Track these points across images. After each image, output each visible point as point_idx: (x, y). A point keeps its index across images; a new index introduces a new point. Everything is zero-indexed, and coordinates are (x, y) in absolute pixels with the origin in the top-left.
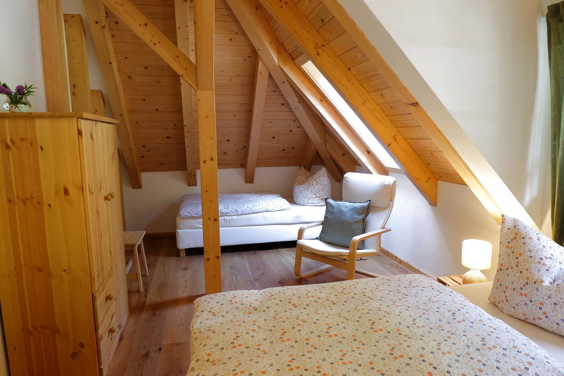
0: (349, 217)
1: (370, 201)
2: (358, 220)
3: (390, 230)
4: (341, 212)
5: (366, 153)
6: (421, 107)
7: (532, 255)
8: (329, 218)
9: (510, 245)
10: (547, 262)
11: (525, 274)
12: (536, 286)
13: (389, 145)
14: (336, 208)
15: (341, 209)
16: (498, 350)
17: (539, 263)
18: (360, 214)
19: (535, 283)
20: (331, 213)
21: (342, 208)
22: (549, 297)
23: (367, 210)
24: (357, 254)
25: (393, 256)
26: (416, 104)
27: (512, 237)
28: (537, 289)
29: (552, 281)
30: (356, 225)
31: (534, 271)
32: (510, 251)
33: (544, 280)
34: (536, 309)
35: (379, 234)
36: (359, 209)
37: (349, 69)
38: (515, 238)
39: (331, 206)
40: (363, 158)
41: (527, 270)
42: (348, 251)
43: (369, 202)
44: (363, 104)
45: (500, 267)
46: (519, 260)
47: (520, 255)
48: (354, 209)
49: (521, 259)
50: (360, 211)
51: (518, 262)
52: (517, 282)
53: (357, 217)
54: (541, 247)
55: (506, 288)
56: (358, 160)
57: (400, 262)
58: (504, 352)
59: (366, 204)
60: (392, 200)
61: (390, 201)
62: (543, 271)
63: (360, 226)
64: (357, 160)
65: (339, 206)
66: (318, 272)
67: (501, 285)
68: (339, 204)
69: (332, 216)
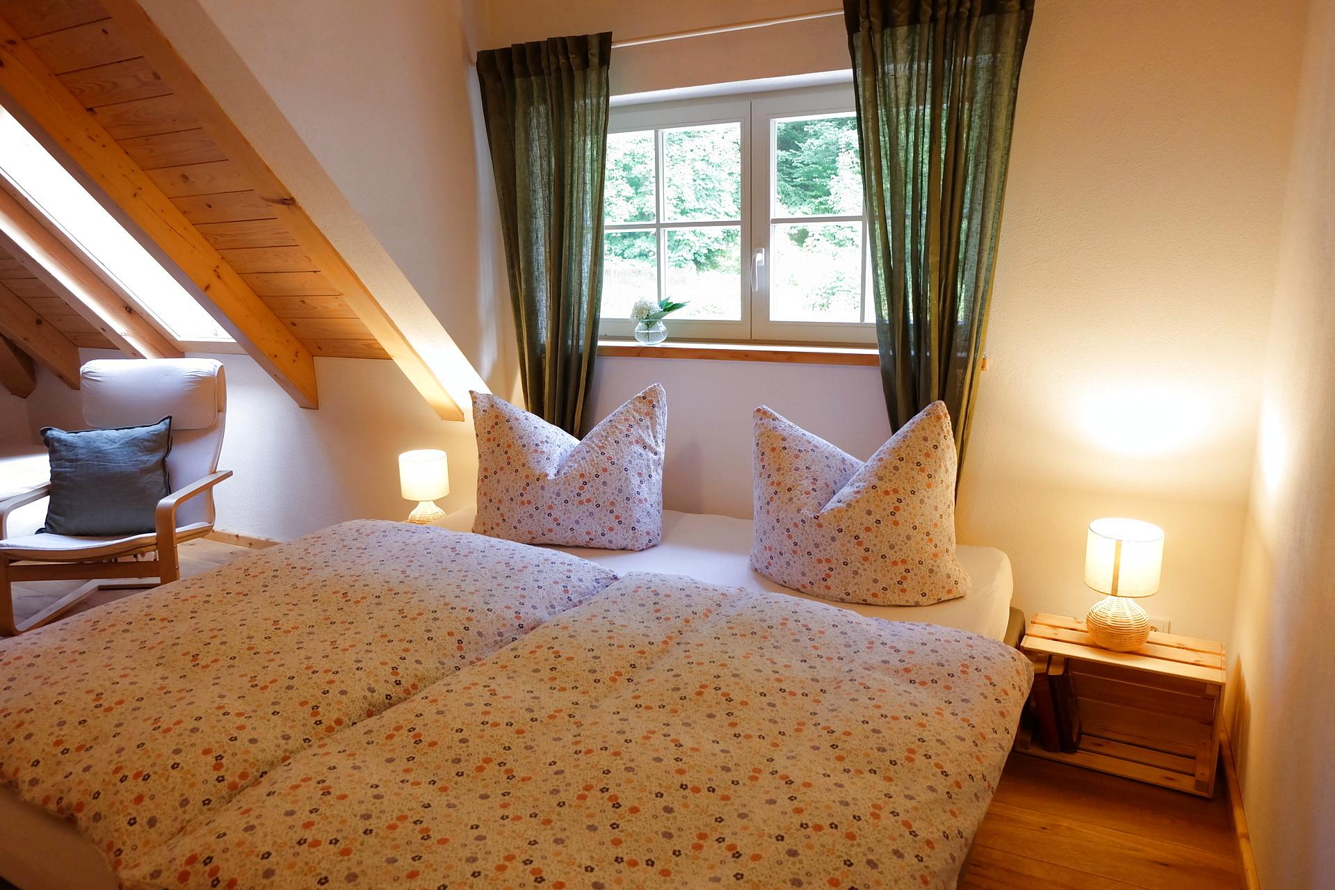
0: (125, 462)
1: (170, 418)
2: (148, 465)
3: (230, 474)
4: (99, 455)
5: (124, 314)
6: (300, 208)
7: (525, 442)
8: (68, 474)
9: (491, 436)
10: (544, 448)
11: (523, 473)
12: (540, 483)
13: (207, 287)
14: (82, 448)
15: (99, 447)
16: (530, 569)
17: (536, 451)
18: (151, 451)
19: (538, 479)
20: (69, 461)
21: (101, 445)
22: (558, 494)
23: (166, 441)
24: (178, 536)
25: (230, 535)
26: (289, 202)
27: (491, 422)
28: (543, 488)
29: (556, 472)
30: (147, 477)
31: (532, 464)
32: (493, 445)
33: (548, 472)
34: (544, 518)
35: (208, 487)
36: (148, 441)
37: (91, 110)
38: (496, 424)
39: (65, 445)
40: (118, 326)
41: (524, 465)
42: (155, 534)
43: (168, 421)
44: (135, 195)
45: (484, 474)
46: (509, 454)
47: (509, 446)
48: (134, 443)
49: (511, 452)
50: (151, 444)
51: (509, 458)
52: (513, 487)
53: (146, 458)
54: (533, 428)
55: (500, 501)
56: (104, 330)
57: (251, 544)
58: (539, 569)
59: (161, 427)
60: (221, 409)
61: (219, 411)
62: (543, 461)
63: (158, 477)
64: (102, 331)
65: (88, 442)
66: (60, 613)
67: (491, 501)
68: (90, 438)
69: (76, 468)
